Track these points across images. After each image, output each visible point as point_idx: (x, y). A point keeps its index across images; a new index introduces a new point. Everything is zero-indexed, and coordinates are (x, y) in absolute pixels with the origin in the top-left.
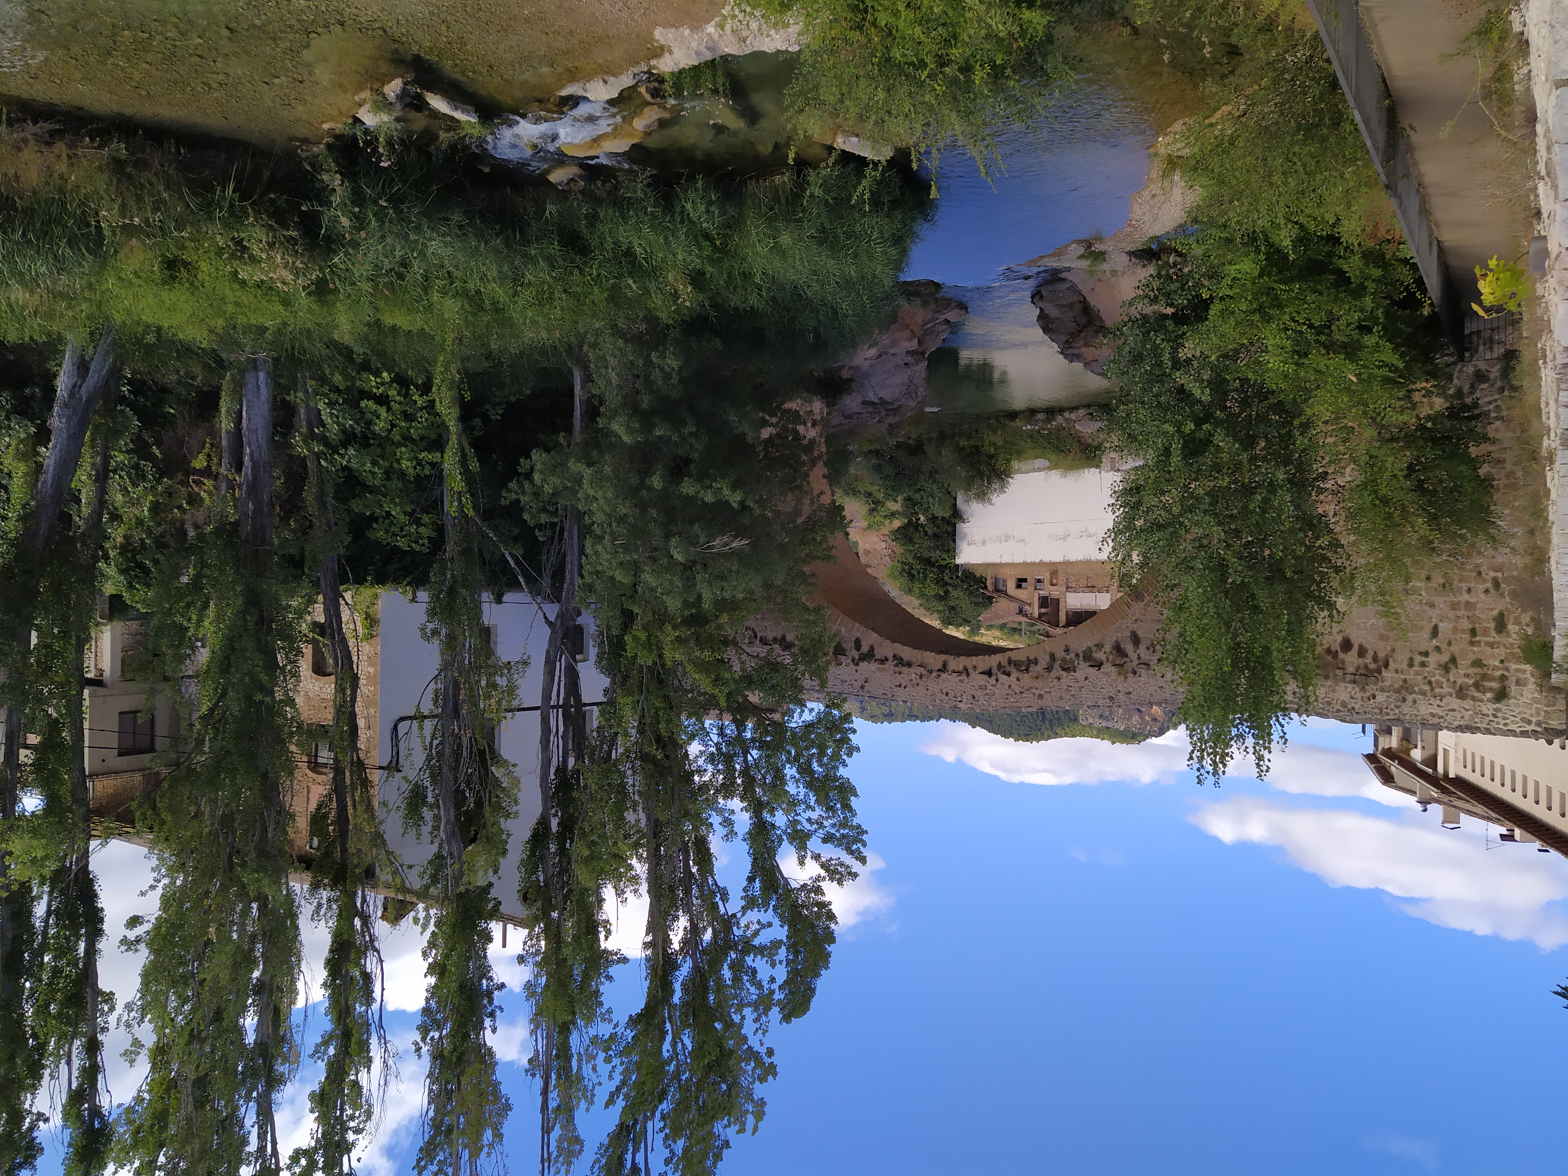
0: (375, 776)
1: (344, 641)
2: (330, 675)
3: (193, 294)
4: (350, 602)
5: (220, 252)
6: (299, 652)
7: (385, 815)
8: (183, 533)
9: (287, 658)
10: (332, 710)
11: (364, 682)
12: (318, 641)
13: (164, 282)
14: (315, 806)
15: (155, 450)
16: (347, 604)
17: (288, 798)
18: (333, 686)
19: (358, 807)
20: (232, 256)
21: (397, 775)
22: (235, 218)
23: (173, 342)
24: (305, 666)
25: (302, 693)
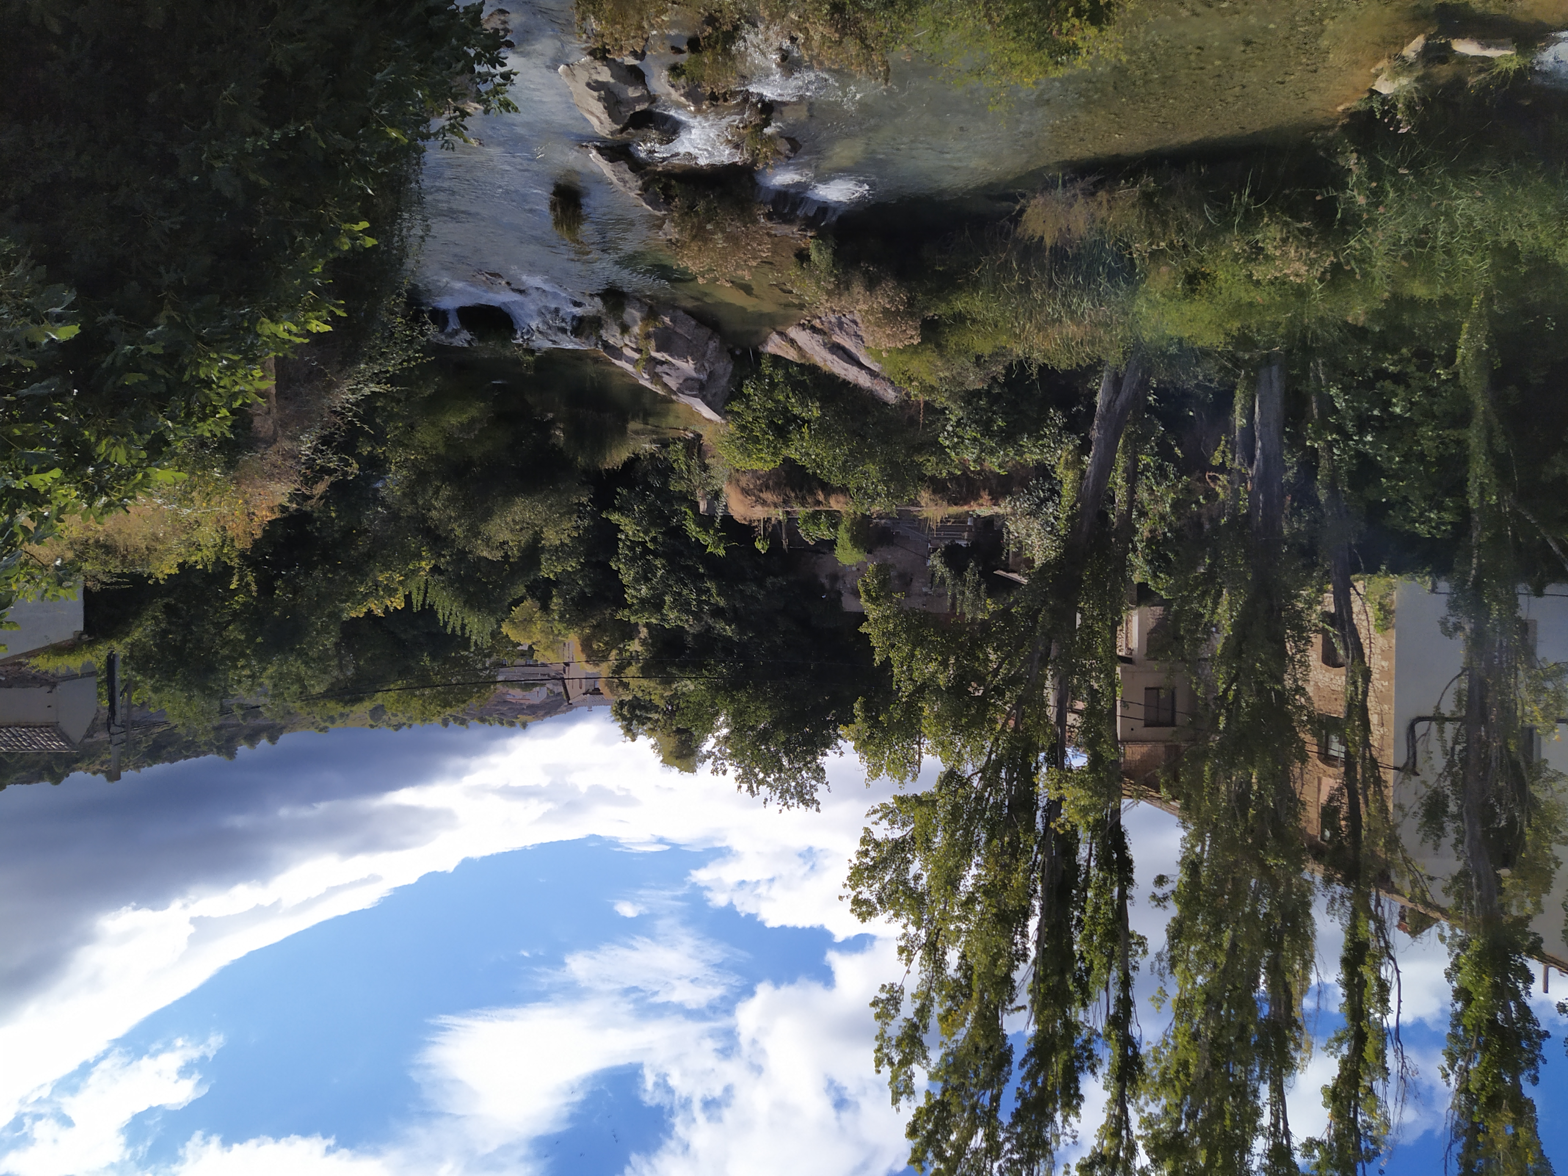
0: (1389, 776)
1: (1354, 632)
2: (1341, 666)
3: (1211, 302)
4: (1361, 591)
5: (1236, 258)
6: (1308, 641)
7: (1400, 819)
8: (1200, 526)
9: (1296, 646)
10: (1344, 703)
11: (1377, 676)
12: (1328, 631)
13: (1186, 296)
14: (1326, 798)
15: (1178, 451)
16: (1358, 594)
17: (1298, 786)
18: (1344, 678)
19: (1372, 805)
20: (1249, 260)
21: (1414, 778)
22: (1250, 221)
23: (1193, 350)
24: (1315, 656)
25: (1312, 683)
